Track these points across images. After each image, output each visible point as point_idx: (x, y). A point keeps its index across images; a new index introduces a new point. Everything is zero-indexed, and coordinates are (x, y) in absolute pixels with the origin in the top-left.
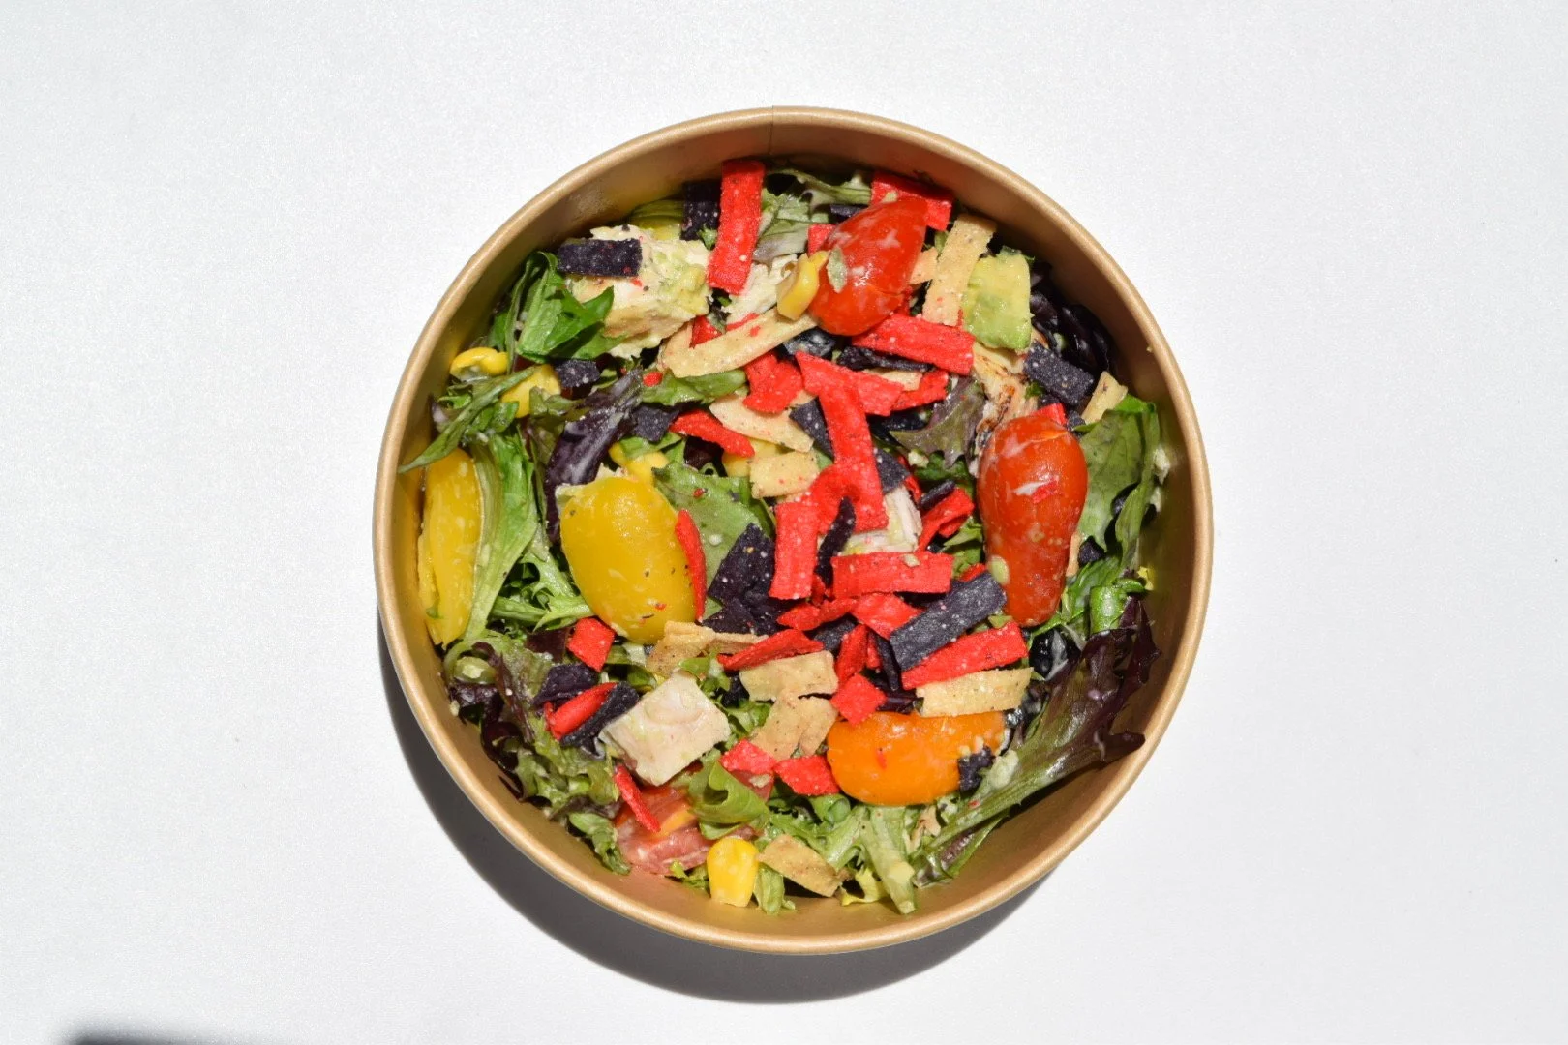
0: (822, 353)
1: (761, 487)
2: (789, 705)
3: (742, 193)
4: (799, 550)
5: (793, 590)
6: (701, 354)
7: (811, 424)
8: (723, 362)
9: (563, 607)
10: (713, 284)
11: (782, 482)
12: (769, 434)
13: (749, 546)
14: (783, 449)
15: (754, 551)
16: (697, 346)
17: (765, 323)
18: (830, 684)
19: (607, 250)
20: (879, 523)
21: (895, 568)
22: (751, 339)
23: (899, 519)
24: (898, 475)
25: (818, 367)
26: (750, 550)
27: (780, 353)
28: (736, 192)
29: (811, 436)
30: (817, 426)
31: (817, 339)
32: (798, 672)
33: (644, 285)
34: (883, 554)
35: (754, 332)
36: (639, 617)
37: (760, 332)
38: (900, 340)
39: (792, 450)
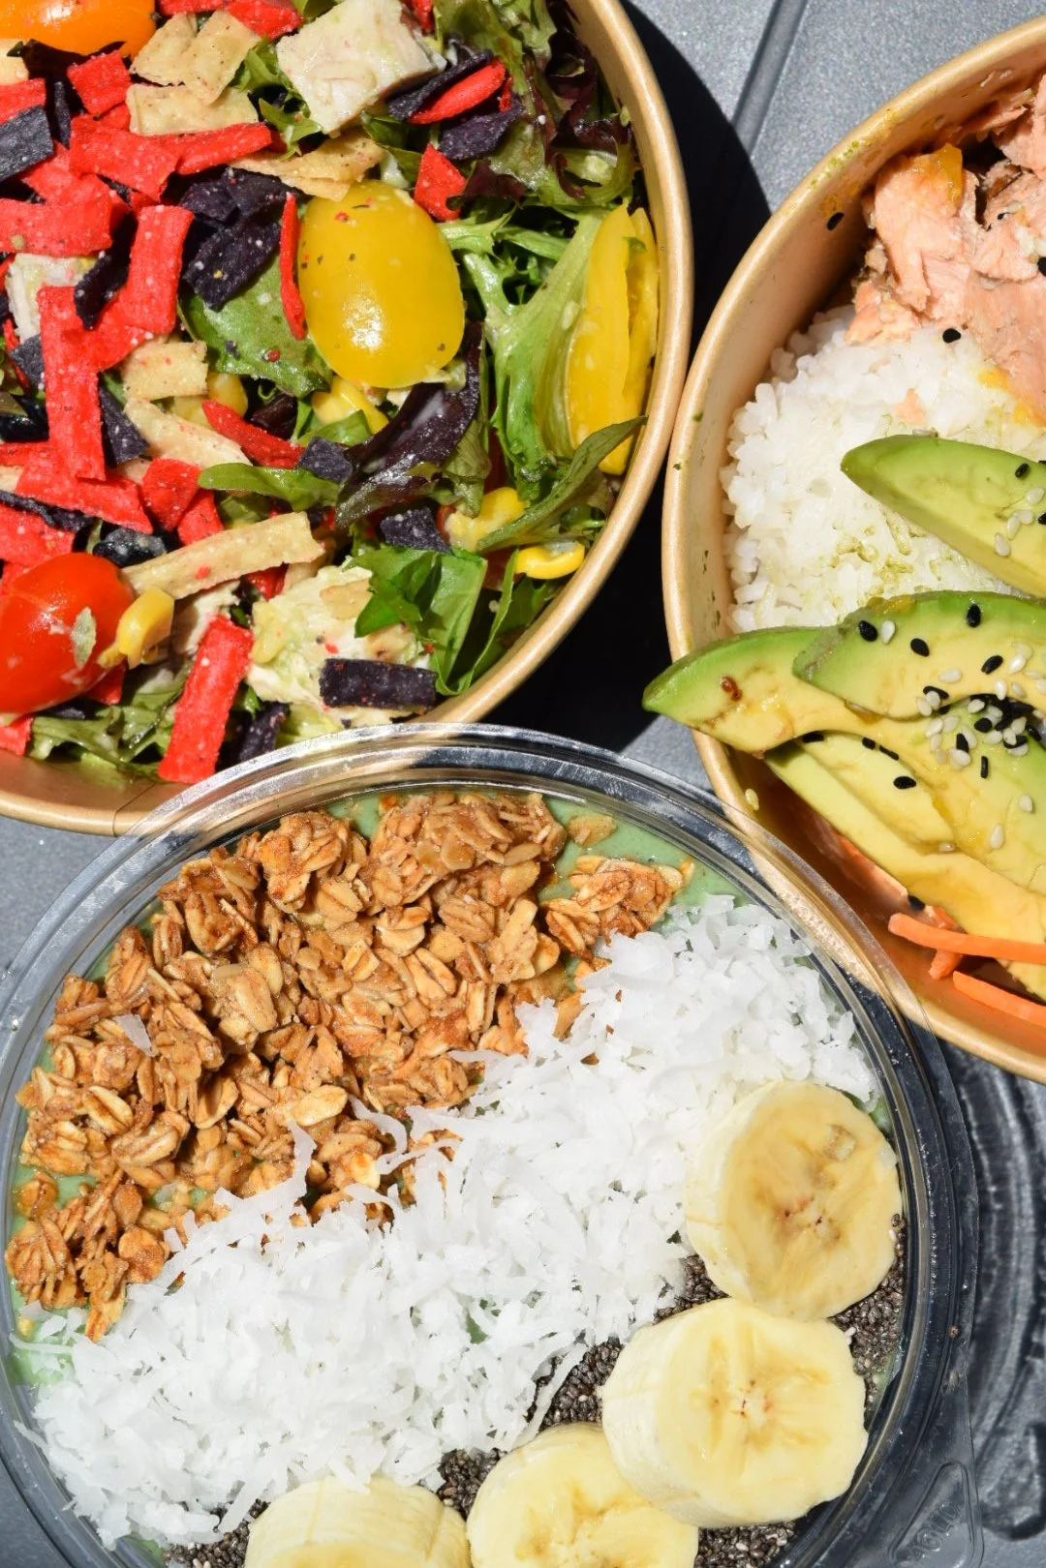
0: (117, 533)
1: (194, 357)
2: (205, 84)
3: (195, 744)
4: (150, 269)
5: (163, 217)
6: (275, 555)
7: (123, 434)
8: (248, 540)
9: (475, 235)
10: (247, 634)
11: (168, 361)
12: (182, 429)
13: (219, 280)
14: (166, 404)
15: (212, 272)
16: (278, 564)
17: (188, 582)
18: (135, 95)
19: (369, 695)
20: (49, 296)
21: (39, 234)
22: (211, 564)
23: (28, 297)
24: (22, 354)
25: (124, 515)
26: (218, 275)
27: (173, 542)
28: (201, 746)
29: (125, 417)
30: (117, 429)
31: (122, 550)
32: (179, 115)
33: (323, 646)
34: (51, 255)
35: (205, 573)
36: (374, 208)
37: (196, 570)
38: (12, 532)
39: (155, 402)
